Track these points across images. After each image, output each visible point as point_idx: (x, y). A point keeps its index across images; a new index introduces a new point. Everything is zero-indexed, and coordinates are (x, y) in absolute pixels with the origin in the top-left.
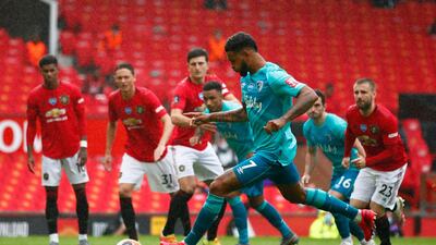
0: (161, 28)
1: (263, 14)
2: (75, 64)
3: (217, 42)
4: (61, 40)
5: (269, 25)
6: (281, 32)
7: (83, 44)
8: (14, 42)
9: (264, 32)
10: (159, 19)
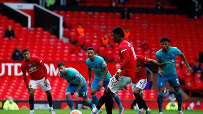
0: (104, 27)
1: (144, 21)
2: (70, 41)
3: (127, 32)
4: (64, 32)
5: (147, 25)
6: (151, 28)
7: (73, 33)
8: (45, 33)
9: (145, 28)
10: (103, 23)
